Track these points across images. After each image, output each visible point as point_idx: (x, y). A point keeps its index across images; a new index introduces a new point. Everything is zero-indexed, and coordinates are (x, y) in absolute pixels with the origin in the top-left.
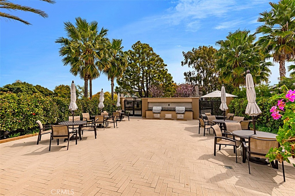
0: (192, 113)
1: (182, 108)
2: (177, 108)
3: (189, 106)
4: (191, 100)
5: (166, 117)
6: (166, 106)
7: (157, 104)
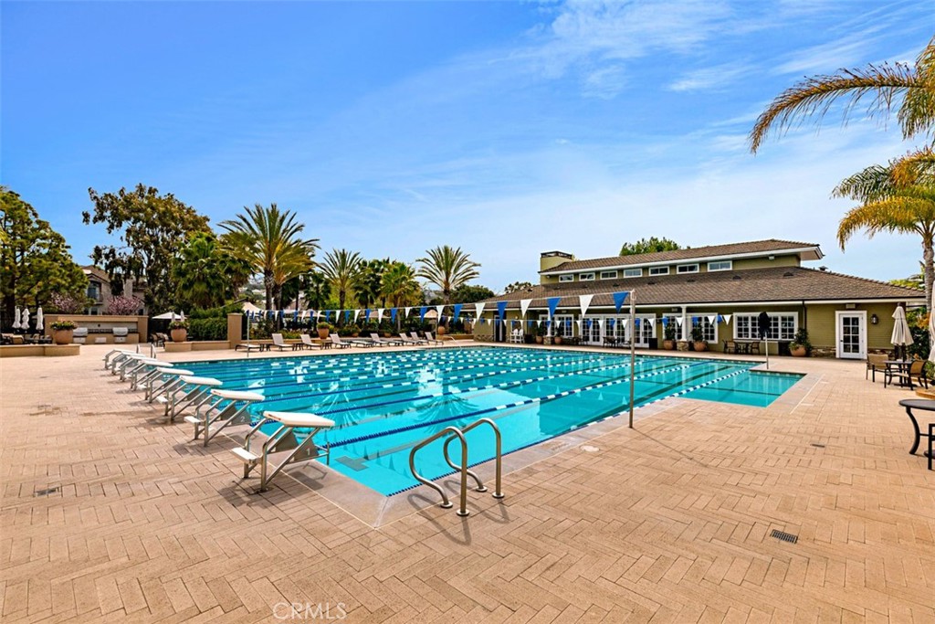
0: (137, 335)
1: (124, 330)
2: (116, 330)
3: (134, 327)
4: (136, 320)
5: (97, 341)
6: (95, 327)
7: (82, 324)
